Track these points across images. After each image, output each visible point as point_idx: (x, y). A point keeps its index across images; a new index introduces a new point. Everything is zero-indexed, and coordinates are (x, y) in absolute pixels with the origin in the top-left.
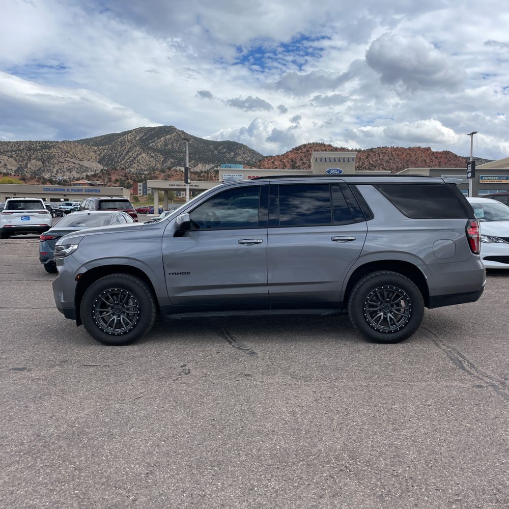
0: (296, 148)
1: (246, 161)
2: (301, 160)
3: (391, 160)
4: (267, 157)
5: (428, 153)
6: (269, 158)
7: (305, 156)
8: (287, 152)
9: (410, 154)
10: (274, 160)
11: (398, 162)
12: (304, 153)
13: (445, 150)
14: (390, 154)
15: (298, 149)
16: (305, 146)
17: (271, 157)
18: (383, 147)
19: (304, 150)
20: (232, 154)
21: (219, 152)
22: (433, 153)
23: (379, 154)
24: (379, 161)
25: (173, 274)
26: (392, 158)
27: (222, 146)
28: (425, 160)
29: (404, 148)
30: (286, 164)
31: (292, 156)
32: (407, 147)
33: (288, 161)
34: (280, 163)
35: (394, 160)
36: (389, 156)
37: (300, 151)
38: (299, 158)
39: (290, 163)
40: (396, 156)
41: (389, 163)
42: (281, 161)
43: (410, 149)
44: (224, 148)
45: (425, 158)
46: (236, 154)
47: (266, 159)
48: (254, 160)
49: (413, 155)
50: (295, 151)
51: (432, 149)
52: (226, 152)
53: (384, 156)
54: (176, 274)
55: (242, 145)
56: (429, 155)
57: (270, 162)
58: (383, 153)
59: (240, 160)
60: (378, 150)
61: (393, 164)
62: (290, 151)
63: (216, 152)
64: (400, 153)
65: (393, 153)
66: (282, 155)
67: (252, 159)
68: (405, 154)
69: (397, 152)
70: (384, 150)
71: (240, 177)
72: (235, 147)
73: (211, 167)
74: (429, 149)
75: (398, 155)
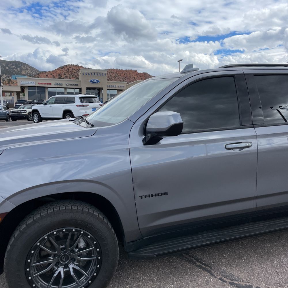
0: (61, 67)
1: (28, 74)
2: (65, 74)
3: (117, 76)
4: (42, 72)
5: (136, 73)
6: (44, 73)
7: (67, 72)
8: (56, 69)
9: (126, 74)
10: (48, 74)
11: (120, 78)
12: (66, 70)
13: (144, 72)
14: (116, 73)
15: (62, 68)
16: (66, 66)
17: (45, 72)
18: (112, 69)
19: (66, 69)
20: (19, 69)
21: (10, 68)
22: (138, 74)
23: (110, 73)
24: (110, 77)
25: (145, 197)
26: (117, 75)
27: (12, 64)
28: (134, 77)
29: (123, 70)
30: (55, 76)
31: (58, 72)
32: (125, 70)
33: (56, 75)
34: (51, 76)
35: (118, 77)
36: (115, 74)
37: (63, 69)
38: (63, 74)
39: (58, 76)
40: (119, 75)
41: (115, 78)
42: (52, 74)
43: (126, 71)
44: (13, 65)
45: (135, 76)
46: (21, 70)
47: (42, 73)
48: (34, 74)
49: (128, 74)
50: (60, 69)
51: (137, 71)
52: (14, 68)
53: (112, 74)
54: (149, 196)
55: (25, 64)
56: (136, 75)
57: (44, 75)
58: (112, 72)
59: (24, 73)
60: (109, 71)
61: (118, 79)
62: (58, 69)
63: (7, 68)
64: (121, 73)
65: (118, 73)
66: (52, 71)
67: (33, 73)
68: (124, 73)
69: (120, 72)
70: (112, 71)
71: (32, 83)
72: (21, 65)
73: (5, 77)
74: (136, 71)
75: (120, 74)
